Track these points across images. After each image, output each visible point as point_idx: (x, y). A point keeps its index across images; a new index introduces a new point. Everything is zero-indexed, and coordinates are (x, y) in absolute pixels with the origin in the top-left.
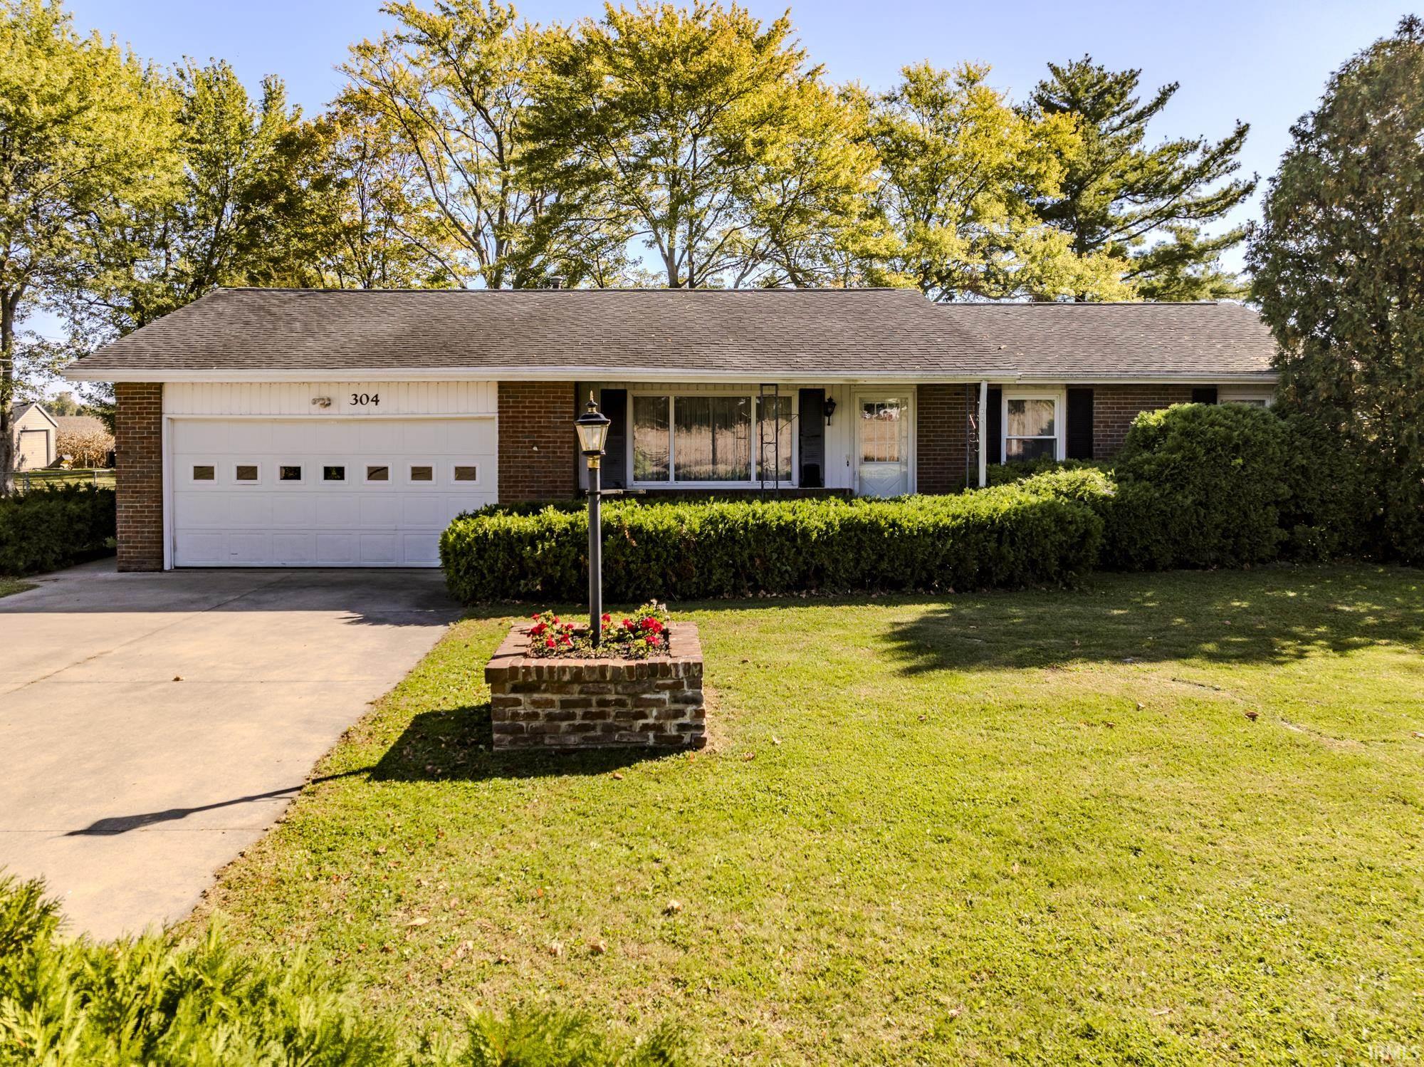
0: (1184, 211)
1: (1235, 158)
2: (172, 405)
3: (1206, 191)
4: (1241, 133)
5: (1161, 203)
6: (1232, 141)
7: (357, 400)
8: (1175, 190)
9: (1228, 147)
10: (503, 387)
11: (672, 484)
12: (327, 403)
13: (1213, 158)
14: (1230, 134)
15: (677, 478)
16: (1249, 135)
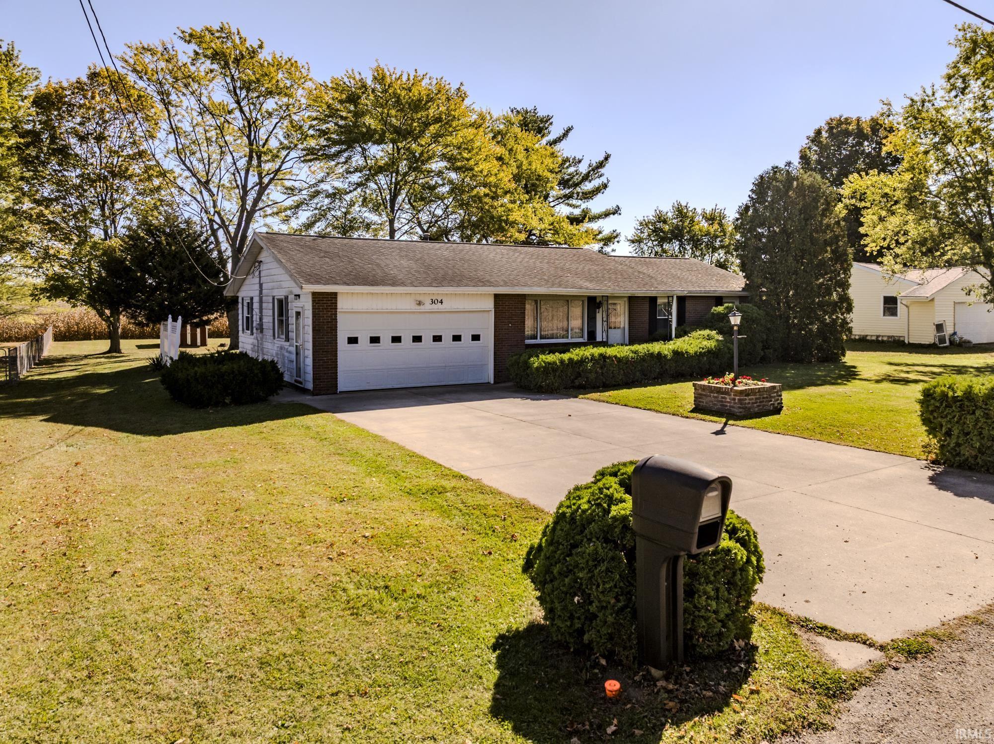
0: (575, 195)
1: (602, 171)
2: (342, 304)
3: (588, 186)
4: (607, 158)
5: (567, 191)
6: (602, 162)
7: (433, 302)
8: (576, 185)
9: (601, 165)
10: (497, 296)
11: (539, 341)
12: (420, 303)
13: (593, 170)
14: (602, 159)
15: (541, 338)
16: (610, 160)
